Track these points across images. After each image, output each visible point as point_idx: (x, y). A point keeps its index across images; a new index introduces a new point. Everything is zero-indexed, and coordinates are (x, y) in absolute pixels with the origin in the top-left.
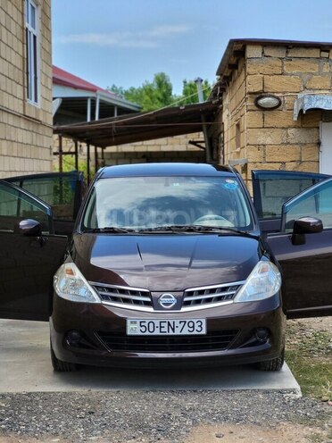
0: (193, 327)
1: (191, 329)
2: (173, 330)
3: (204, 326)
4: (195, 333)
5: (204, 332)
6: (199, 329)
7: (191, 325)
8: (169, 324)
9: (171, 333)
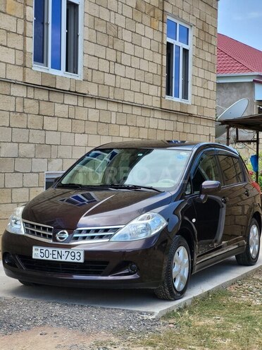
0: (74, 256)
1: (73, 258)
2: (61, 257)
3: (82, 256)
4: (76, 261)
5: (82, 261)
6: (79, 258)
7: (73, 254)
8: (58, 253)
9: (59, 259)
